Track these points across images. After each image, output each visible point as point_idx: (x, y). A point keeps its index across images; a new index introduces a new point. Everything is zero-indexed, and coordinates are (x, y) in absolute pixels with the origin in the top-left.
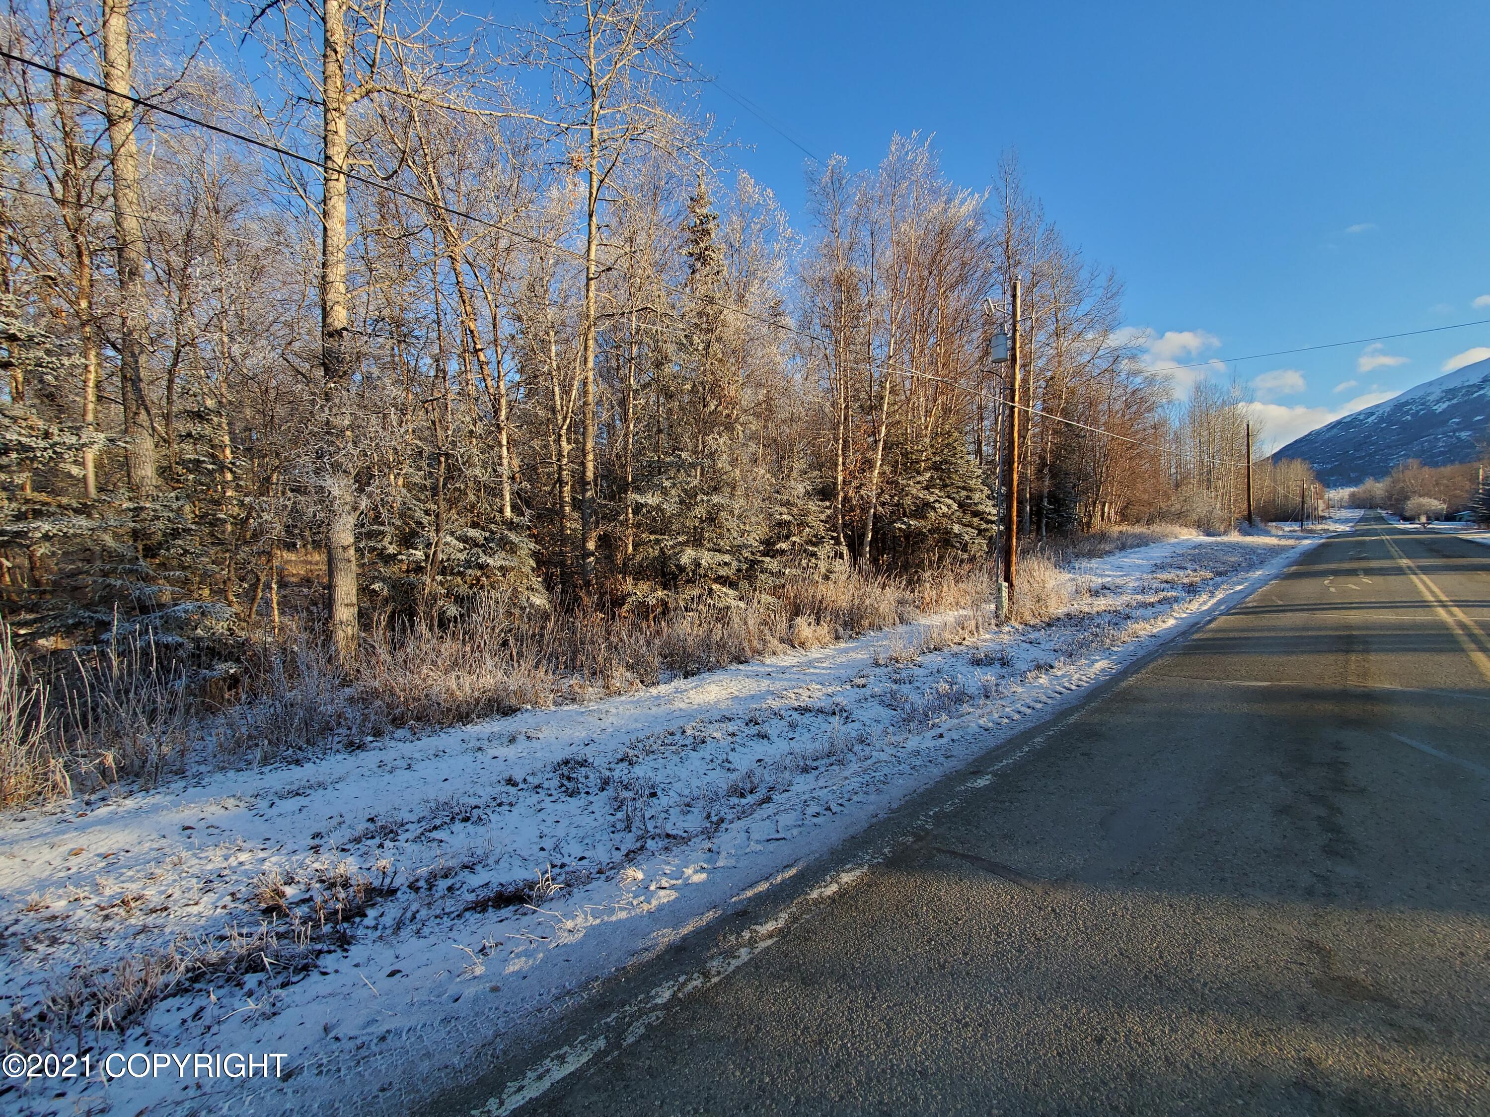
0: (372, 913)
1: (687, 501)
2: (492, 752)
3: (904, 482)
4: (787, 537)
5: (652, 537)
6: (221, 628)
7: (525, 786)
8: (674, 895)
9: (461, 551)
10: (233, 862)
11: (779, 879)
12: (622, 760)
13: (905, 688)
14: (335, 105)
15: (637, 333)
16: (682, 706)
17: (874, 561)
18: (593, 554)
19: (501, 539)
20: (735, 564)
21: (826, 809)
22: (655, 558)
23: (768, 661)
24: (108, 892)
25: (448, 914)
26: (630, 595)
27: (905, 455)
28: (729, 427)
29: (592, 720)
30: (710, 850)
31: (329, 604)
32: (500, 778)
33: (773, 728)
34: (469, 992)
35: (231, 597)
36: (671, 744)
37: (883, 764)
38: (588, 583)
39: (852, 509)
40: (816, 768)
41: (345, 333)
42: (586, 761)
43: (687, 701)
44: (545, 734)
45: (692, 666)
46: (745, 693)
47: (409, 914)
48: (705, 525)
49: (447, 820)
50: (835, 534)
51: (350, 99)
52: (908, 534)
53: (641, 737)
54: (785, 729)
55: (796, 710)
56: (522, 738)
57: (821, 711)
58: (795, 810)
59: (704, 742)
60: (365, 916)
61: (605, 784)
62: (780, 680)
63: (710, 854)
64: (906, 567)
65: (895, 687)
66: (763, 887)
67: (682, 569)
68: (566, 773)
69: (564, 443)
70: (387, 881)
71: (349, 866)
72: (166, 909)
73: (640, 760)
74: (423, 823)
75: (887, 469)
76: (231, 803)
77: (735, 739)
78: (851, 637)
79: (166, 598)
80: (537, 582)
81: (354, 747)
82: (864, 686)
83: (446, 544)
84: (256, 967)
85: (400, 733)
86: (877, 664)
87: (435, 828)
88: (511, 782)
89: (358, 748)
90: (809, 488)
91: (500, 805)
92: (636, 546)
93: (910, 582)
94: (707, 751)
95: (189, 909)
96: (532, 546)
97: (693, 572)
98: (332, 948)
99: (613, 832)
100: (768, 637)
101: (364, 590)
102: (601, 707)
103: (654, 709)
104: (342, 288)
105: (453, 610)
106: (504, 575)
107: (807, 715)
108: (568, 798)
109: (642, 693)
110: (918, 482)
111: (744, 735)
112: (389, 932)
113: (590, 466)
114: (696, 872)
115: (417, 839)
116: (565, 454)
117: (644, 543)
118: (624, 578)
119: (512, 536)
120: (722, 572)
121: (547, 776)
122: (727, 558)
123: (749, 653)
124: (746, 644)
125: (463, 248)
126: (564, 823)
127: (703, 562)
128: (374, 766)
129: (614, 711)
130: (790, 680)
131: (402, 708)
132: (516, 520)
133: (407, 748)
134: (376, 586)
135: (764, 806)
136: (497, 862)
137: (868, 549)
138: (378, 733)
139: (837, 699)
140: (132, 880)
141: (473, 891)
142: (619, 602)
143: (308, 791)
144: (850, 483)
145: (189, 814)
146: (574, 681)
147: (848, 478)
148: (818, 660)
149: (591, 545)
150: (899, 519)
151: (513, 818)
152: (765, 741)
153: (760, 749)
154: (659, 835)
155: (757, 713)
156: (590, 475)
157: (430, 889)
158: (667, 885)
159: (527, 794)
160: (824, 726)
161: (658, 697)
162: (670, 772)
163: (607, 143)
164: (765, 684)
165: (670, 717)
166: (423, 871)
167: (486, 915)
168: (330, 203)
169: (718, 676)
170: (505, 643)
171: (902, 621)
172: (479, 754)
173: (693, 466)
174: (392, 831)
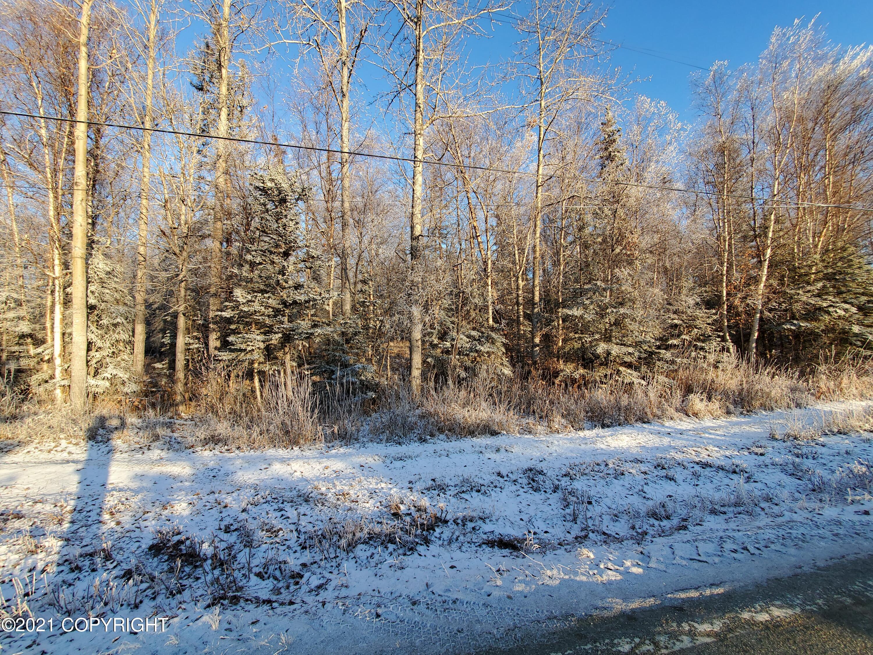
0: (438, 530)
1: (602, 313)
2: (488, 455)
3: (793, 292)
4: (679, 336)
5: (577, 336)
6: (369, 376)
7: (508, 479)
8: (619, 577)
9: (468, 343)
10: (379, 486)
11: (708, 592)
12: (565, 475)
13: (809, 463)
14: (419, 132)
15: (566, 212)
16: (603, 446)
17: (761, 354)
18: (538, 346)
19: (487, 337)
20: (637, 354)
21: (743, 549)
22: (578, 349)
23: (667, 424)
24: (338, 488)
25: (475, 543)
26: (562, 371)
27: (794, 269)
28: (630, 263)
29: (543, 446)
30: (642, 553)
31: (409, 368)
32: (493, 471)
33: (679, 474)
34: (496, 593)
35: (374, 363)
36: (598, 472)
37: (799, 524)
38: (535, 363)
39: (738, 314)
40: (725, 513)
41: (420, 237)
42: (542, 471)
43: (606, 444)
44: (516, 450)
45: (607, 421)
46: (650, 444)
47: (455, 537)
48: (614, 327)
49: (469, 489)
50: (721, 334)
51: (425, 127)
52: (797, 335)
53: (577, 463)
54: (690, 477)
55: (698, 464)
56: (502, 450)
57: (721, 468)
58: (713, 542)
59: (623, 474)
60: (434, 530)
61: (556, 489)
62: (679, 439)
63: (642, 555)
64: (797, 360)
65: (797, 460)
66: (694, 594)
67: (597, 357)
68: (531, 476)
69: (520, 281)
70: (444, 515)
71: (425, 502)
72: (357, 502)
73: (578, 478)
74: (457, 488)
75: (774, 282)
76: (376, 458)
77: (646, 476)
78: (742, 413)
79: (351, 362)
80: (505, 360)
81: (422, 440)
82: (762, 455)
83: (461, 339)
84: (392, 541)
85: (442, 436)
86: (773, 438)
87: (463, 492)
88: (499, 474)
89: (424, 441)
90: (698, 300)
91: (496, 487)
92: (565, 341)
93: (802, 374)
94: (627, 480)
95: (365, 504)
96: (504, 340)
97: (605, 358)
98: (422, 543)
99: (565, 521)
100: (666, 406)
101: (424, 362)
102: (548, 439)
103: (583, 446)
104: (419, 216)
105: (463, 374)
106: (489, 357)
107: (708, 469)
108: (533, 492)
109: (573, 434)
110: (809, 291)
111: (654, 475)
112: (446, 543)
113: (537, 294)
114: (634, 565)
115: (455, 496)
116: (521, 287)
117: (572, 339)
118: (558, 360)
119: (493, 335)
120: (627, 359)
121: (520, 476)
122: (631, 350)
123: (650, 416)
124: (648, 410)
125: (472, 185)
126: (533, 507)
127: (613, 352)
128: (432, 452)
129: (556, 443)
130: (687, 440)
131: (442, 424)
132: (495, 326)
133: (447, 445)
134: (429, 360)
135: (681, 531)
136: (497, 520)
137: (754, 345)
138: (432, 435)
139: (737, 461)
140: (345, 485)
141: (485, 534)
142: (556, 374)
143: (405, 459)
144: (736, 295)
145: (362, 460)
146: (531, 420)
147: (733, 291)
148: (712, 428)
149: (537, 340)
150: (788, 322)
151: (503, 496)
152: (672, 483)
153: (669, 488)
154: (597, 531)
155: (663, 461)
156: (537, 299)
157: (464, 526)
158: (612, 568)
159: (509, 484)
160: (726, 481)
161: (584, 438)
162: (600, 490)
163: (550, 107)
164: (666, 441)
165: (595, 453)
166: (460, 515)
167: (494, 550)
168: (416, 178)
169: (627, 430)
170: (491, 395)
171: (798, 406)
172: (481, 455)
173: (604, 290)
174: (443, 489)
